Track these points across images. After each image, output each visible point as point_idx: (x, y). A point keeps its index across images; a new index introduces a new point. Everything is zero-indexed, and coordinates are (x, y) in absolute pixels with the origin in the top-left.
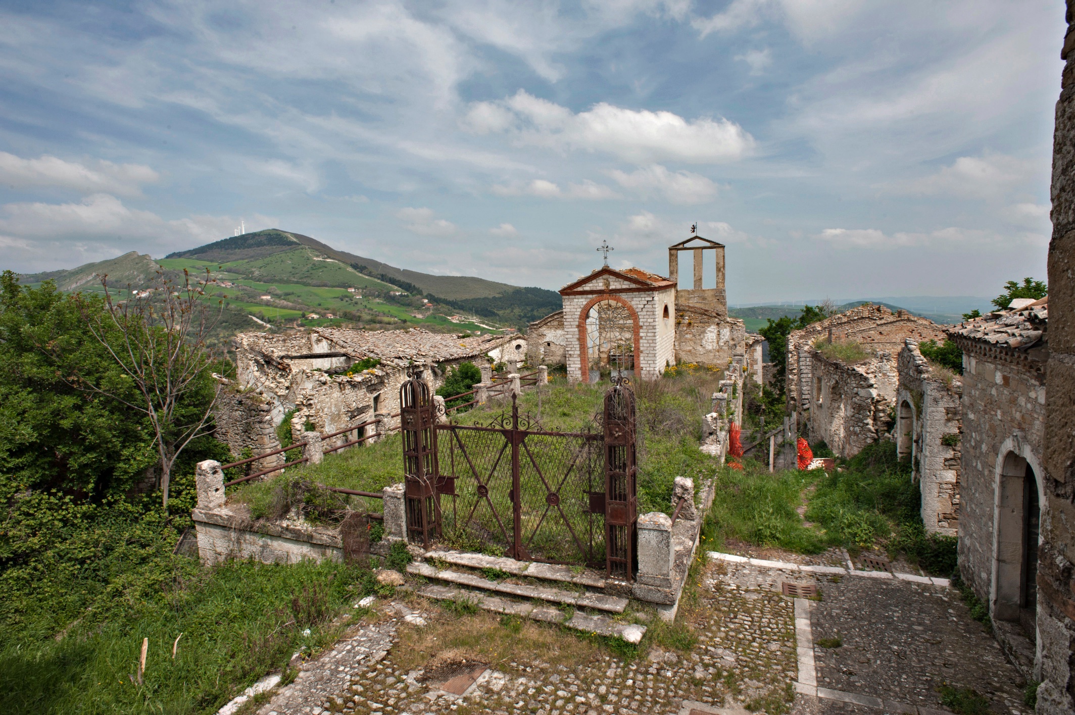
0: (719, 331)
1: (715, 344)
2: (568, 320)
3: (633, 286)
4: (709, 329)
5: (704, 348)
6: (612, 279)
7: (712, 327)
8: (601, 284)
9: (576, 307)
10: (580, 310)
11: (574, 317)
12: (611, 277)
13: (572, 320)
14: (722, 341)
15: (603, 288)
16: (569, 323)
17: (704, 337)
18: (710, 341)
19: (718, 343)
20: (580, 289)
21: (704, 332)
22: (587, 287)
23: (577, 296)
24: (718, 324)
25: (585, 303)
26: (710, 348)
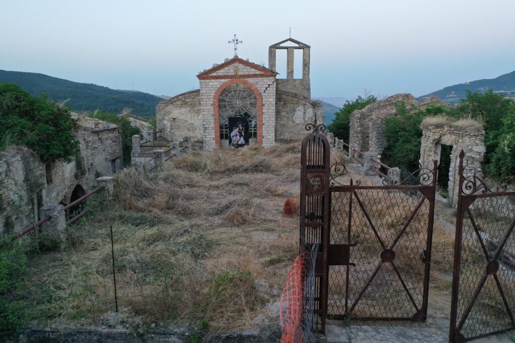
0: (305, 110)
1: (302, 120)
2: (204, 100)
3: (258, 72)
4: (298, 109)
5: (294, 122)
6: (241, 66)
7: (300, 107)
8: (232, 71)
9: (211, 89)
10: (214, 92)
11: (209, 97)
12: (240, 65)
13: (208, 100)
14: (307, 117)
15: (233, 74)
16: (205, 102)
17: (294, 114)
18: (299, 117)
19: (304, 119)
20: (214, 74)
21: (294, 111)
22: (221, 72)
23: (212, 80)
24: (305, 105)
25: (218, 86)
26: (299, 122)
